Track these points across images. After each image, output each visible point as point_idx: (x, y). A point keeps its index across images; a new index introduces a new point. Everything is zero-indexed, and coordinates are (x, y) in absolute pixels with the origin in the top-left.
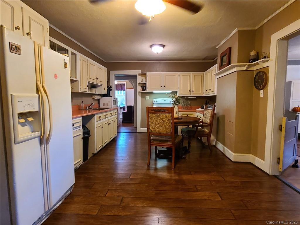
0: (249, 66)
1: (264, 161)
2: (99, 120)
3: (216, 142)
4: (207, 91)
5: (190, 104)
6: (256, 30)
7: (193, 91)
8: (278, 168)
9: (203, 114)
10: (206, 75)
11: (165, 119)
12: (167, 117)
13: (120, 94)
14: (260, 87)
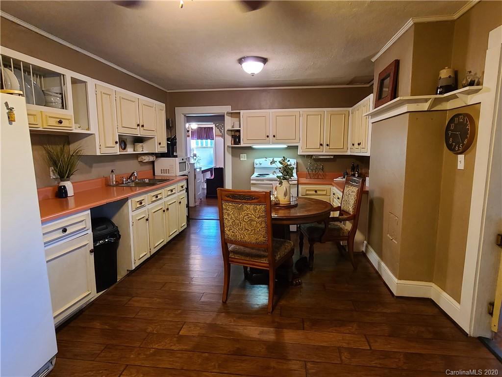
0: (437, 102)
1: (460, 303)
2: (137, 208)
3: (367, 247)
4: (353, 145)
5: (323, 169)
6: (453, 22)
7: (328, 145)
8: (490, 323)
9: (343, 192)
10: (352, 113)
11: (253, 216)
12: (257, 211)
13: (204, 146)
14: (459, 147)
